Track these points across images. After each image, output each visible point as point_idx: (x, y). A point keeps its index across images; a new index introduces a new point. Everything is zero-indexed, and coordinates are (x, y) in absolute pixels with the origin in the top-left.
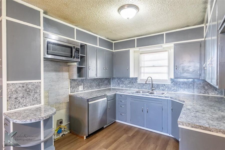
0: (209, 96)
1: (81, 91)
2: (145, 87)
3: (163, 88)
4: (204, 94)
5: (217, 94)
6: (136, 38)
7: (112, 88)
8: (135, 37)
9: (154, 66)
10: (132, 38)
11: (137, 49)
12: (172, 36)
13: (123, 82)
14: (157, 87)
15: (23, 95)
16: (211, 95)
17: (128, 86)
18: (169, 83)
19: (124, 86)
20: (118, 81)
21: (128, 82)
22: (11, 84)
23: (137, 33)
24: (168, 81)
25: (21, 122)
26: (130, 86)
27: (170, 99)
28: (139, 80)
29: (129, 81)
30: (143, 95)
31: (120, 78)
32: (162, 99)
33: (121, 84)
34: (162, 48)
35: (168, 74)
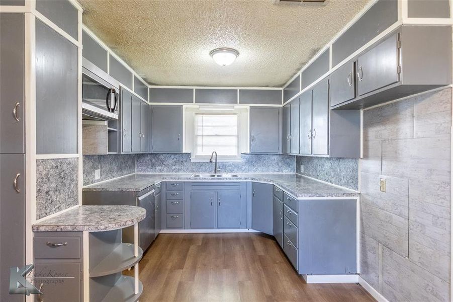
0: (282, 175)
1: (98, 181)
2: (204, 168)
4: (278, 172)
5: (290, 172)
6: (194, 88)
7: (137, 175)
8: (193, 86)
9: (216, 135)
11: (194, 106)
12: (248, 95)
13: (164, 161)
14: (222, 166)
15: (57, 186)
16: (284, 173)
17: (174, 167)
18: (240, 160)
19: (165, 169)
20: (151, 161)
21: (174, 161)
22: (41, 161)
24: (238, 158)
25: (117, 226)
26: (177, 167)
27: (251, 181)
28: (194, 157)
29: (175, 159)
30: (212, 179)
31: (157, 154)
32: (239, 182)
33: (159, 165)
34: (233, 109)
35: (238, 147)
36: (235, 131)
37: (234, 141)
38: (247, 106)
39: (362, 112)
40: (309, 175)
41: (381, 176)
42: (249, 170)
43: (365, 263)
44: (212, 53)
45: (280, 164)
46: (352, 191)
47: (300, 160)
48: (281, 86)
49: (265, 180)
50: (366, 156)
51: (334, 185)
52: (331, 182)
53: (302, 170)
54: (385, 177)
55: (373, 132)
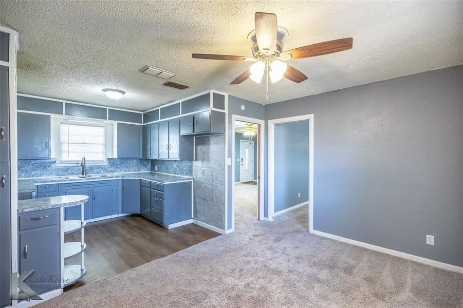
2: (70, 172)
3: (97, 170)
4: (137, 171)
5: (146, 171)
6: (64, 102)
8: (63, 100)
9: (83, 143)
10: (60, 99)
11: (64, 117)
16: (142, 172)
18: (106, 163)
21: (34, 166)
23: (67, 96)
27: (121, 178)
28: (60, 162)
32: (112, 180)
34: (102, 124)
35: (105, 153)
36: (102, 140)
37: (101, 148)
38: (115, 123)
39: (194, 138)
40: (162, 172)
41: (203, 168)
42: (114, 172)
43: (196, 211)
44: (105, 90)
45: (139, 165)
46: (189, 177)
47: (154, 162)
48: (142, 111)
49: (134, 177)
50: (196, 160)
51: (179, 176)
52: (177, 174)
53: (156, 169)
54: (204, 169)
55: (199, 148)
